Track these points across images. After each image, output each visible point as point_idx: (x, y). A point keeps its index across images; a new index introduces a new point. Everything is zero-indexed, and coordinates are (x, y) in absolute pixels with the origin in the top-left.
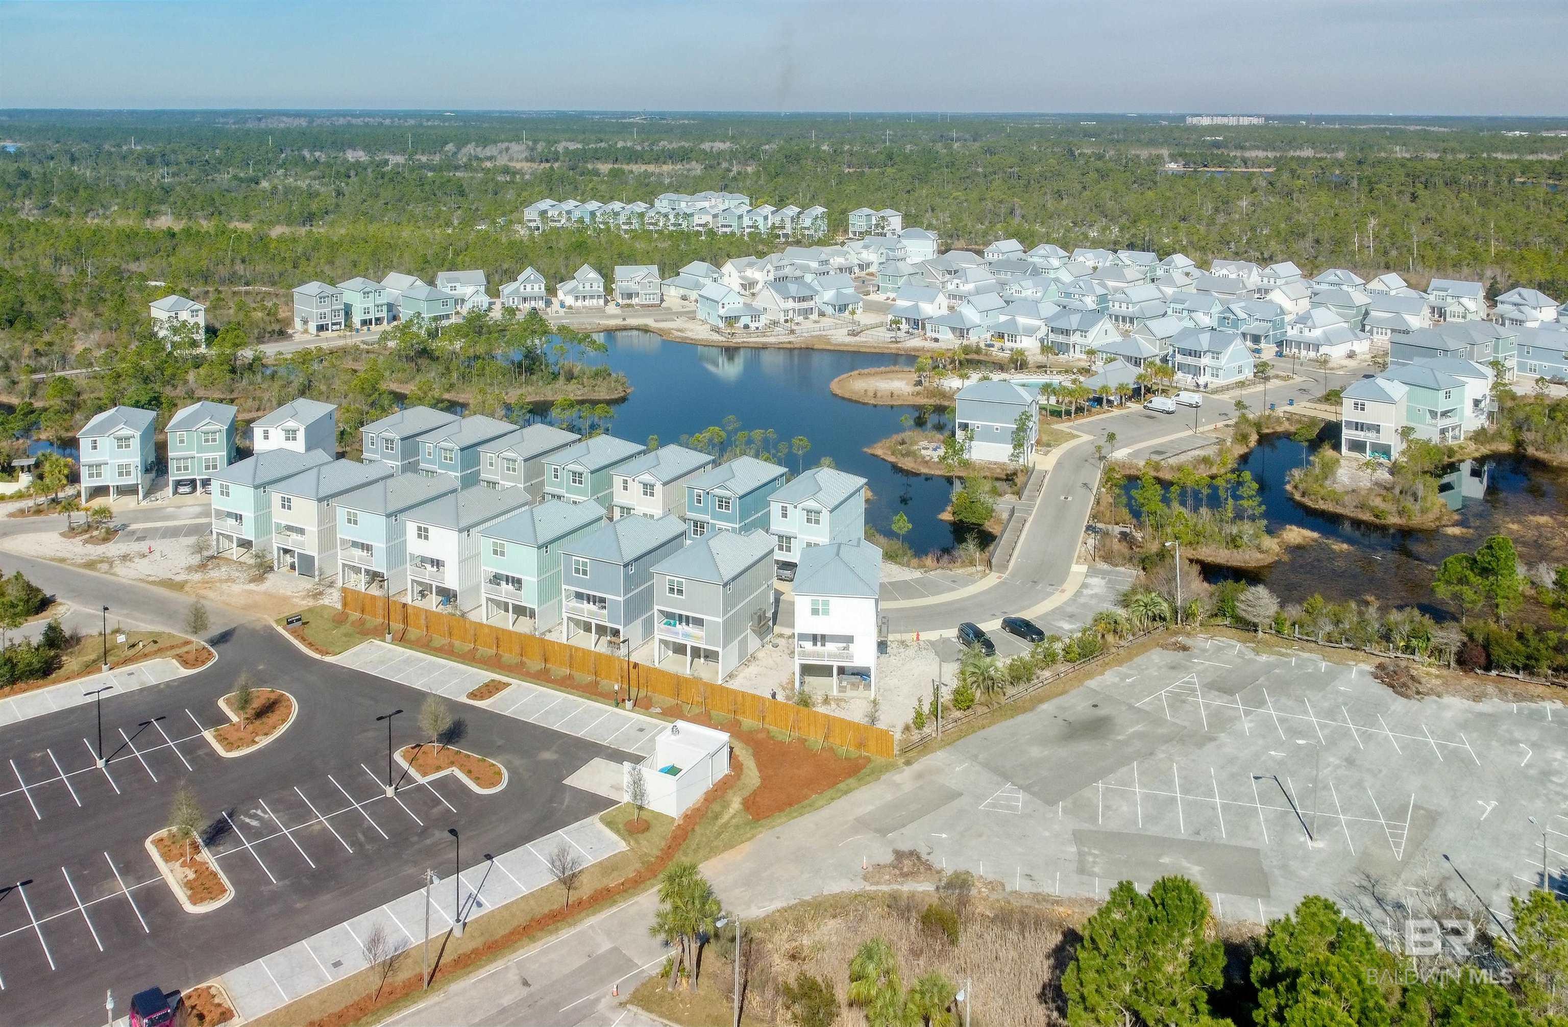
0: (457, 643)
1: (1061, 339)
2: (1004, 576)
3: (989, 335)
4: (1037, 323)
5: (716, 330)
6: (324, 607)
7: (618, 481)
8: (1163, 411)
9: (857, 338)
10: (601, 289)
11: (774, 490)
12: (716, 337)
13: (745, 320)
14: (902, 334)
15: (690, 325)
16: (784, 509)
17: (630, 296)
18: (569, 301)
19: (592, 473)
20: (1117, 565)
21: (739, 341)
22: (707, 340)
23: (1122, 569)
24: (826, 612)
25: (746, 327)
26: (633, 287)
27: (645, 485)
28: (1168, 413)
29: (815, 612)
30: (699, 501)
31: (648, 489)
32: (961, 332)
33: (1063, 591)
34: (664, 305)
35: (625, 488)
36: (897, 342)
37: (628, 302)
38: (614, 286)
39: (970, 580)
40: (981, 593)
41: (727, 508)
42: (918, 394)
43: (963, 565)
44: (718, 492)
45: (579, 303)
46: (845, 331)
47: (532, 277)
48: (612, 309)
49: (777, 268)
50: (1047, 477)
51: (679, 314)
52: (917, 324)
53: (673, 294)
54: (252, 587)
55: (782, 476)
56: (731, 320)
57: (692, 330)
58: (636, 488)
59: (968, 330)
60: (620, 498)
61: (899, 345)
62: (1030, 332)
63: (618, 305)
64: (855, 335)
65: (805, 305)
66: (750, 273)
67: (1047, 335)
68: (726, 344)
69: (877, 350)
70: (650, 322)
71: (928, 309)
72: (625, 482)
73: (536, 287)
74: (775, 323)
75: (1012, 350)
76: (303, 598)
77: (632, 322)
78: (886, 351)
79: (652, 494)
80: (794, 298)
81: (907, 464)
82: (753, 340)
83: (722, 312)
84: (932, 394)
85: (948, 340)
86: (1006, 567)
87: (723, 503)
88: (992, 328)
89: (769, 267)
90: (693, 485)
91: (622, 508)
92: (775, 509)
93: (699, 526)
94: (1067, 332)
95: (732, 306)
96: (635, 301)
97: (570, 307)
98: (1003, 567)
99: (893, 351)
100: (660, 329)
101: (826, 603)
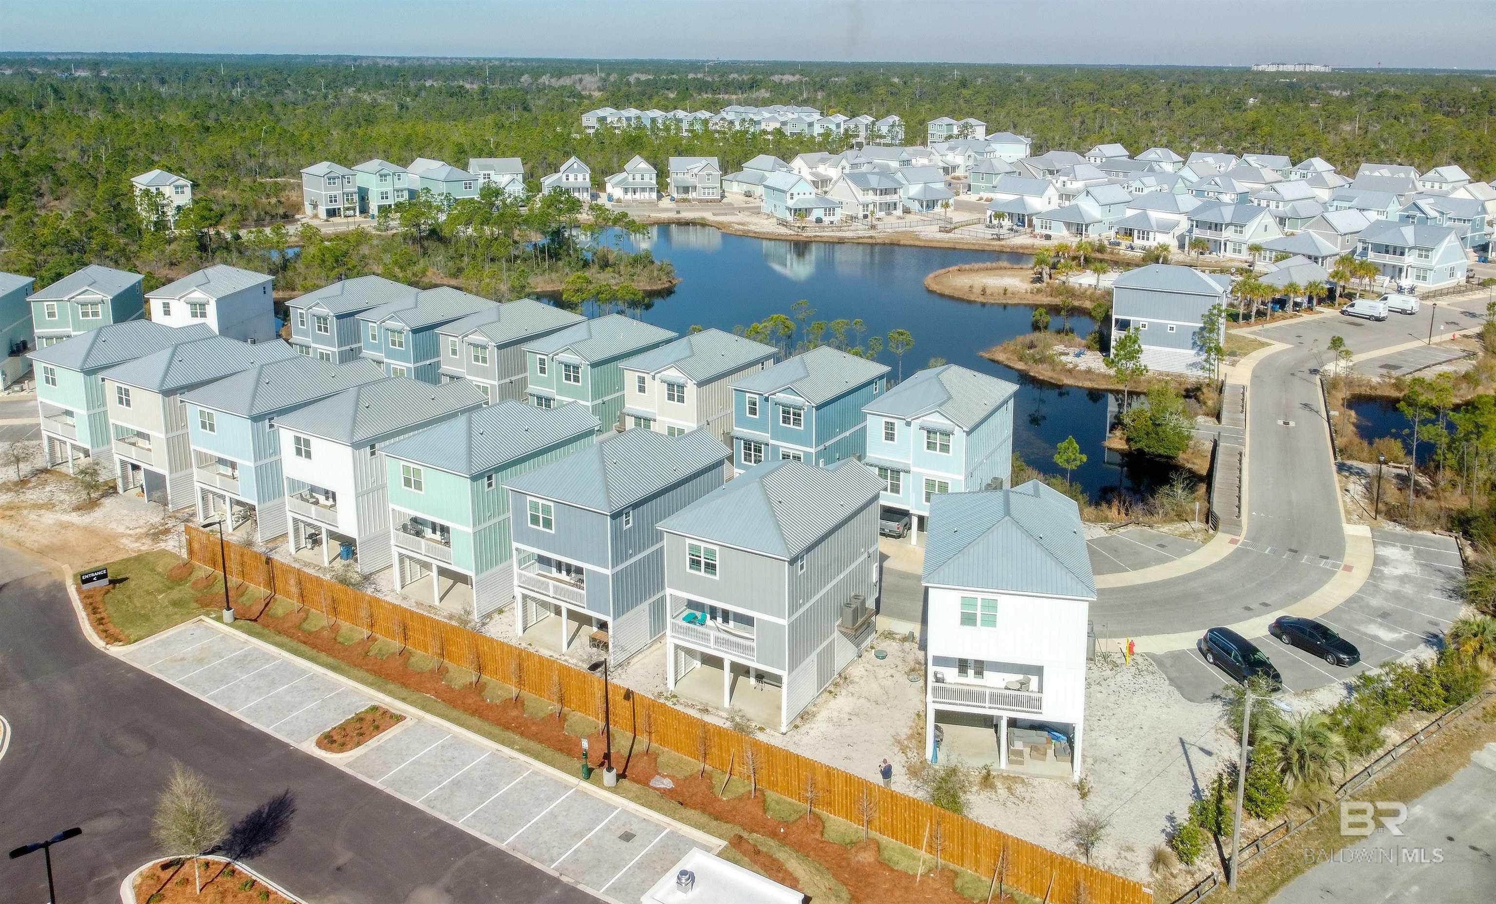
0: (345, 625)
1: (1208, 234)
2: (1241, 539)
3: (1112, 233)
4: (1174, 217)
5: (783, 223)
6: (164, 553)
7: (631, 379)
8: (1370, 318)
9: (951, 235)
10: (654, 182)
11: (872, 398)
12: (783, 230)
13: (817, 213)
14: (1004, 231)
15: (754, 219)
16: (890, 426)
17: (686, 190)
18: (618, 193)
19: (594, 365)
20: (1416, 528)
21: (810, 234)
22: (772, 233)
23: (1427, 534)
24: (990, 621)
25: (819, 221)
26: (689, 180)
27: (671, 385)
28: (1378, 319)
29: (968, 619)
30: (753, 411)
31: (675, 391)
32: (1079, 229)
33: (1348, 568)
34: (725, 200)
35: (642, 389)
36: (999, 239)
37: (685, 196)
38: (668, 180)
39: (1185, 547)
40: (1215, 568)
41: (797, 422)
42: (1039, 291)
43: (1167, 519)
44: (782, 397)
45: (629, 196)
46: (936, 228)
47: (575, 166)
48: (665, 203)
49: (853, 166)
50: (1248, 394)
51: (741, 210)
52: (1022, 220)
53: (735, 189)
54: (74, 518)
55: (881, 377)
56: (800, 213)
57: (756, 224)
58: (657, 389)
59: (1087, 226)
60: (634, 403)
61: (1003, 243)
62: (1165, 228)
63: (673, 199)
64: (947, 232)
65: (889, 198)
66: (822, 169)
67: (1190, 231)
68: (795, 238)
69: (977, 247)
70: (709, 216)
71: (1035, 204)
72: (642, 380)
73: (580, 177)
74: (853, 218)
75: (1144, 248)
76: (138, 538)
77: (688, 215)
78: (987, 248)
79: (681, 399)
80: (875, 190)
81: (1043, 372)
82: (827, 234)
83: (790, 203)
84: (1055, 292)
85: (1061, 235)
86: (1239, 525)
87: (791, 414)
88: (1116, 223)
89: (844, 163)
90: (742, 386)
91: (638, 418)
92: (875, 426)
93: (753, 449)
94: (1217, 227)
95: (801, 196)
96: (692, 195)
97: (619, 201)
98: (1235, 525)
99: (997, 248)
100: (719, 223)
101: (991, 606)
